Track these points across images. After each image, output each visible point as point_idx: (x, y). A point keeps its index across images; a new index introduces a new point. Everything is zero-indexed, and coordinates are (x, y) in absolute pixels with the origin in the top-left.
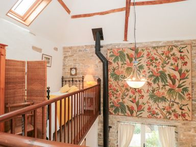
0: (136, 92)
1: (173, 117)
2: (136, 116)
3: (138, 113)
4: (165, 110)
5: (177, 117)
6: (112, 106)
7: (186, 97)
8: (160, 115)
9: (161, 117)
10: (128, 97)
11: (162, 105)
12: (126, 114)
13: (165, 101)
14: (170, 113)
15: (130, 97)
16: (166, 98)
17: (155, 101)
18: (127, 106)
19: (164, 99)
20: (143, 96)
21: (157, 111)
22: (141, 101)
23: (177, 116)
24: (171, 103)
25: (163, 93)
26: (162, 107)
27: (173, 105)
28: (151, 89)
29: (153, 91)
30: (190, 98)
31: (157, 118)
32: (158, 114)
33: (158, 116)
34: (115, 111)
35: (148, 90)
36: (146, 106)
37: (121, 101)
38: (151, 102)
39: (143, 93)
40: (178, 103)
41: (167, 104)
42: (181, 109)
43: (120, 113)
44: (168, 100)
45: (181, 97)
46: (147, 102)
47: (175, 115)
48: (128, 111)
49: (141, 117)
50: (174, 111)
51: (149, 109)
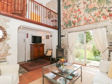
0: (77, 11)
1: (102, 19)
2: (77, 26)
3: (78, 23)
4: (96, 16)
5: (106, 18)
6: (65, 24)
8: (93, 20)
9: (93, 22)
10: (73, 16)
11: (93, 13)
12: (72, 26)
13: (95, 10)
14: (100, 17)
15: (74, 16)
16: (96, 8)
17: (89, 13)
18: (72, 21)
19: (95, 9)
22: (80, 16)
24: (101, 9)
25: (94, 5)
26: (93, 15)
27: (102, 10)
28: (86, 5)
31: (90, 23)
32: (91, 20)
33: (91, 22)
34: (66, 27)
35: (84, 7)
36: (83, 18)
37: (69, 20)
38: (86, 14)
39: (81, 11)
43: (69, 27)
44: (98, 8)
46: (84, 15)
47: (103, 17)
48: (73, 25)
49: (80, 25)
50: (103, 14)
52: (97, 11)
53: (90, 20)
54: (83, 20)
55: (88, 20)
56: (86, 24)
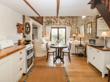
2: (56, 25)
3: (56, 23)
4: (64, 22)
6: (47, 22)
11: (63, 20)
14: (66, 23)
15: (54, 18)
16: (65, 18)
17: (61, 19)
18: (53, 21)
21: (62, 22)
22: (57, 19)
27: (67, 20)
31: (62, 25)
34: (48, 23)
36: (59, 21)
37: (50, 20)
38: (60, 19)
42: (69, 21)
43: (50, 24)
46: (59, 20)
48: (53, 23)
50: (67, 22)
52: (65, 20)
53: (62, 23)
54: (58, 22)
55: (61, 23)
56: (60, 25)
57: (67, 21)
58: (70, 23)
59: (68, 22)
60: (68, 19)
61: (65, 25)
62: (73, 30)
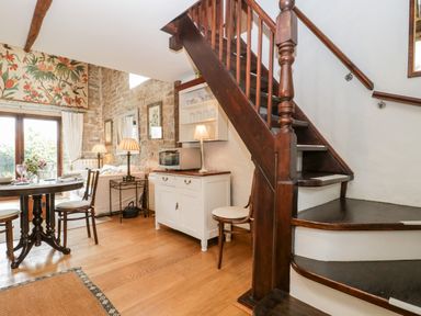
0: (3, 57)
1: (64, 102)
2: (3, 98)
3: (6, 92)
4: (53, 92)
5: (70, 103)
7: (81, 78)
8: (45, 98)
9: (46, 101)
11: (47, 83)
13: (53, 79)
14: (60, 97)
16: (54, 75)
17: (37, 77)
19: (51, 76)
20: (15, 66)
21: (40, 92)
22: (12, 74)
23: (69, 101)
24: (62, 82)
25: (50, 68)
26: (47, 87)
27: (64, 86)
28: (30, 57)
29: (35, 61)
30: (85, 80)
31: (40, 103)
33: (43, 100)
35: (25, 59)
36: (22, 83)
38: (31, 77)
39: (16, 62)
40: (71, 85)
41: (55, 84)
42: (75, 92)
44: (57, 78)
45: (75, 78)
46: (24, 77)
47: (66, 99)
49: (11, 99)
50: (66, 94)
51: (27, 87)
53: (40, 96)
54: (21, 88)
55: (35, 94)
56: (30, 102)
57: (67, 89)
58: (78, 101)
59: (73, 96)
60: (70, 80)
61: (59, 105)
62: (92, 128)
